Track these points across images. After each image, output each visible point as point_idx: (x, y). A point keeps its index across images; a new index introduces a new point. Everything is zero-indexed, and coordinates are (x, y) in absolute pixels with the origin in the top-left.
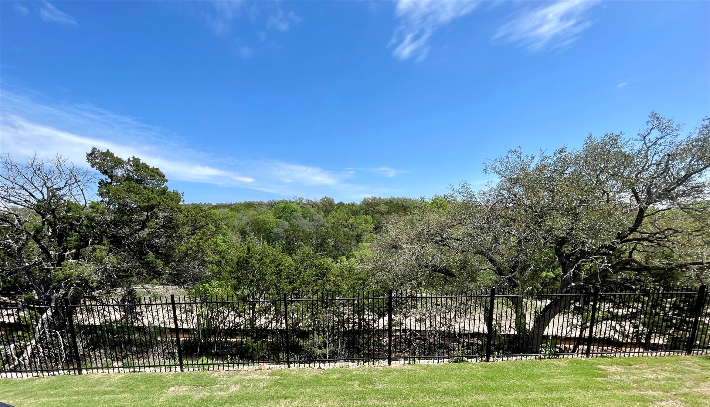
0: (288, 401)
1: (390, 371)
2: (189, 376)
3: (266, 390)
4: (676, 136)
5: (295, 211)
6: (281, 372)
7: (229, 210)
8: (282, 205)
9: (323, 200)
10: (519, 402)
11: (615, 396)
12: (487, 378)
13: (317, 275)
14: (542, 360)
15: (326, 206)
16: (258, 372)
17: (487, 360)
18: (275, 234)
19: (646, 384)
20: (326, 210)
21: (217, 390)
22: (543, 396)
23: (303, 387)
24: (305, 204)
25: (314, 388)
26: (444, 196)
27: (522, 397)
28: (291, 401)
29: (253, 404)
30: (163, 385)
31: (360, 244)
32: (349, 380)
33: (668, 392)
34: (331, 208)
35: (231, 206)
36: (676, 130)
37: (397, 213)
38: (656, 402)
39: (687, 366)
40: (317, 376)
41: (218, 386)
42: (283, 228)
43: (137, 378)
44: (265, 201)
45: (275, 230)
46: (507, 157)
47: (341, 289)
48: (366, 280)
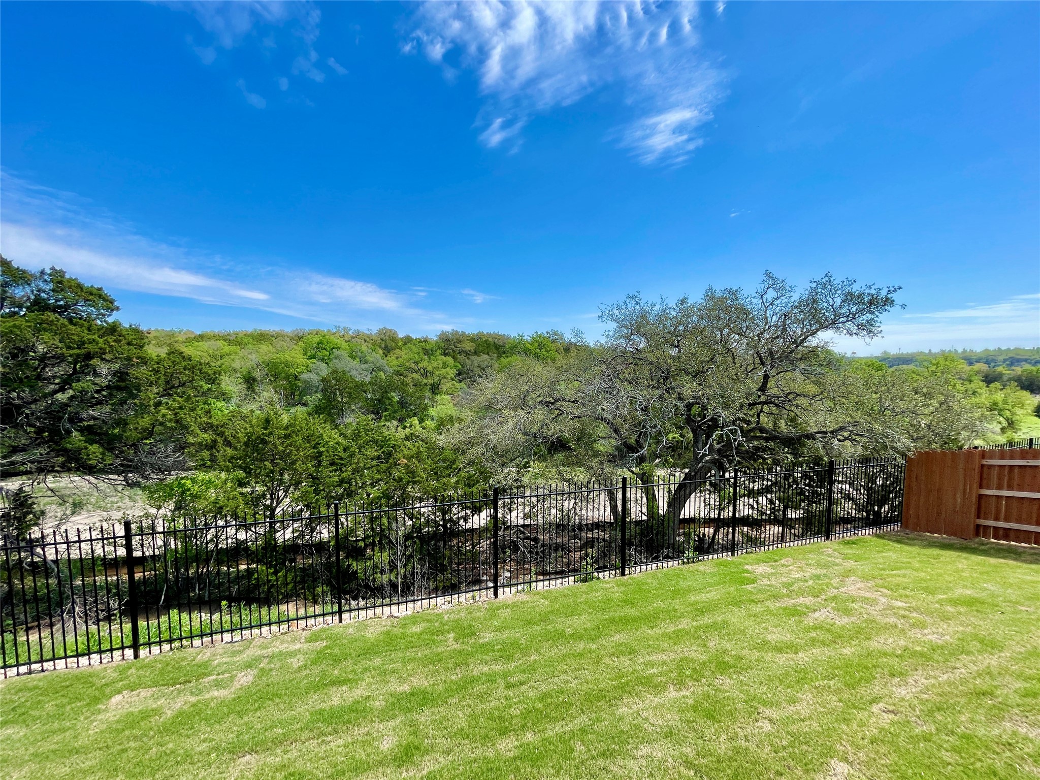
0: (344, 688)
1: (498, 608)
2: (149, 666)
3: (304, 673)
4: (790, 297)
5: (338, 348)
6: (328, 632)
7: (226, 344)
8: (317, 339)
9: (380, 332)
10: (670, 638)
11: (769, 611)
12: (626, 602)
13: (379, 458)
14: (685, 566)
15: (385, 341)
16: (287, 638)
17: (623, 574)
18: (304, 382)
19: (795, 587)
20: (386, 346)
21: (211, 686)
22: (695, 624)
23: (368, 656)
24: (353, 337)
25: (386, 655)
26: (547, 333)
27: (672, 628)
28: (351, 689)
29: (282, 706)
30: (97, 693)
31: (438, 397)
32: (441, 632)
33: (818, 596)
34: (394, 345)
35: (228, 337)
36: (789, 291)
37: (488, 354)
38: (810, 614)
39: (829, 555)
40: (388, 633)
41: (211, 678)
42: (318, 374)
43: (36, 687)
44: (288, 329)
45: (305, 376)
46: (625, 303)
47: (418, 478)
48: (454, 462)
